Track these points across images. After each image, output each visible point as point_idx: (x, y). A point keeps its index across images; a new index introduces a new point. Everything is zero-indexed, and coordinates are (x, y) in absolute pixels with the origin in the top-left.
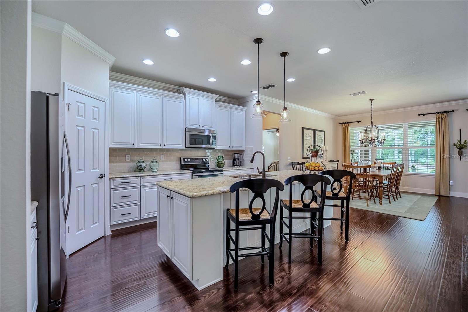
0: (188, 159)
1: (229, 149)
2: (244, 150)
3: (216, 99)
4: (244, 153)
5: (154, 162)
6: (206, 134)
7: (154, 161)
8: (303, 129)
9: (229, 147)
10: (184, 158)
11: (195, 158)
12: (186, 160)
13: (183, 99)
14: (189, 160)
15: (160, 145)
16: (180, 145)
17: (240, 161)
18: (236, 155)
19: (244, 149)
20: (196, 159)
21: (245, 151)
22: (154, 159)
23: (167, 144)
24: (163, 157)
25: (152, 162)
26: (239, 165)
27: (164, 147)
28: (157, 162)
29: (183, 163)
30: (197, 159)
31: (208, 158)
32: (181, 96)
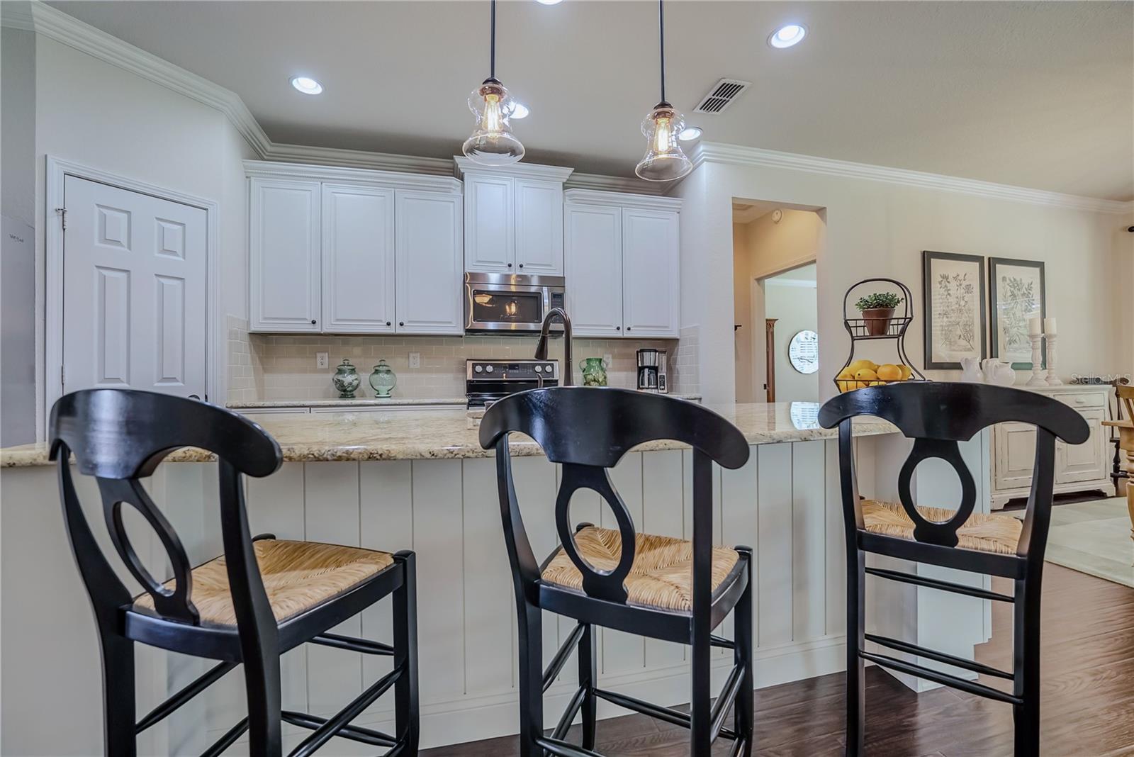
0: (484, 366)
1: (619, 334)
2: (677, 340)
3: (565, 181)
4: (678, 349)
5: (383, 371)
6: (533, 289)
7: (381, 368)
8: (927, 257)
9: (618, 328)
10: (473, 364)
11: (509, 364)
12: (479, 369)
13: (458, 192)
14: (490, 369)
15: (389, 324)
16: (450, 323)
17: (659, 375)
18: (646, 355)
19: (674, 335)
20: (512, 367)
21: (680, 343)
22: (383, 363)
23: (410, 322)
24: (415, 361)
25: (377, 372)
26: (657, 388)
27: (400, 331)
28: (388, 372)
29: (470, 377)
30: (517, 365)
31: (552, 365)
32: (451, 184)
